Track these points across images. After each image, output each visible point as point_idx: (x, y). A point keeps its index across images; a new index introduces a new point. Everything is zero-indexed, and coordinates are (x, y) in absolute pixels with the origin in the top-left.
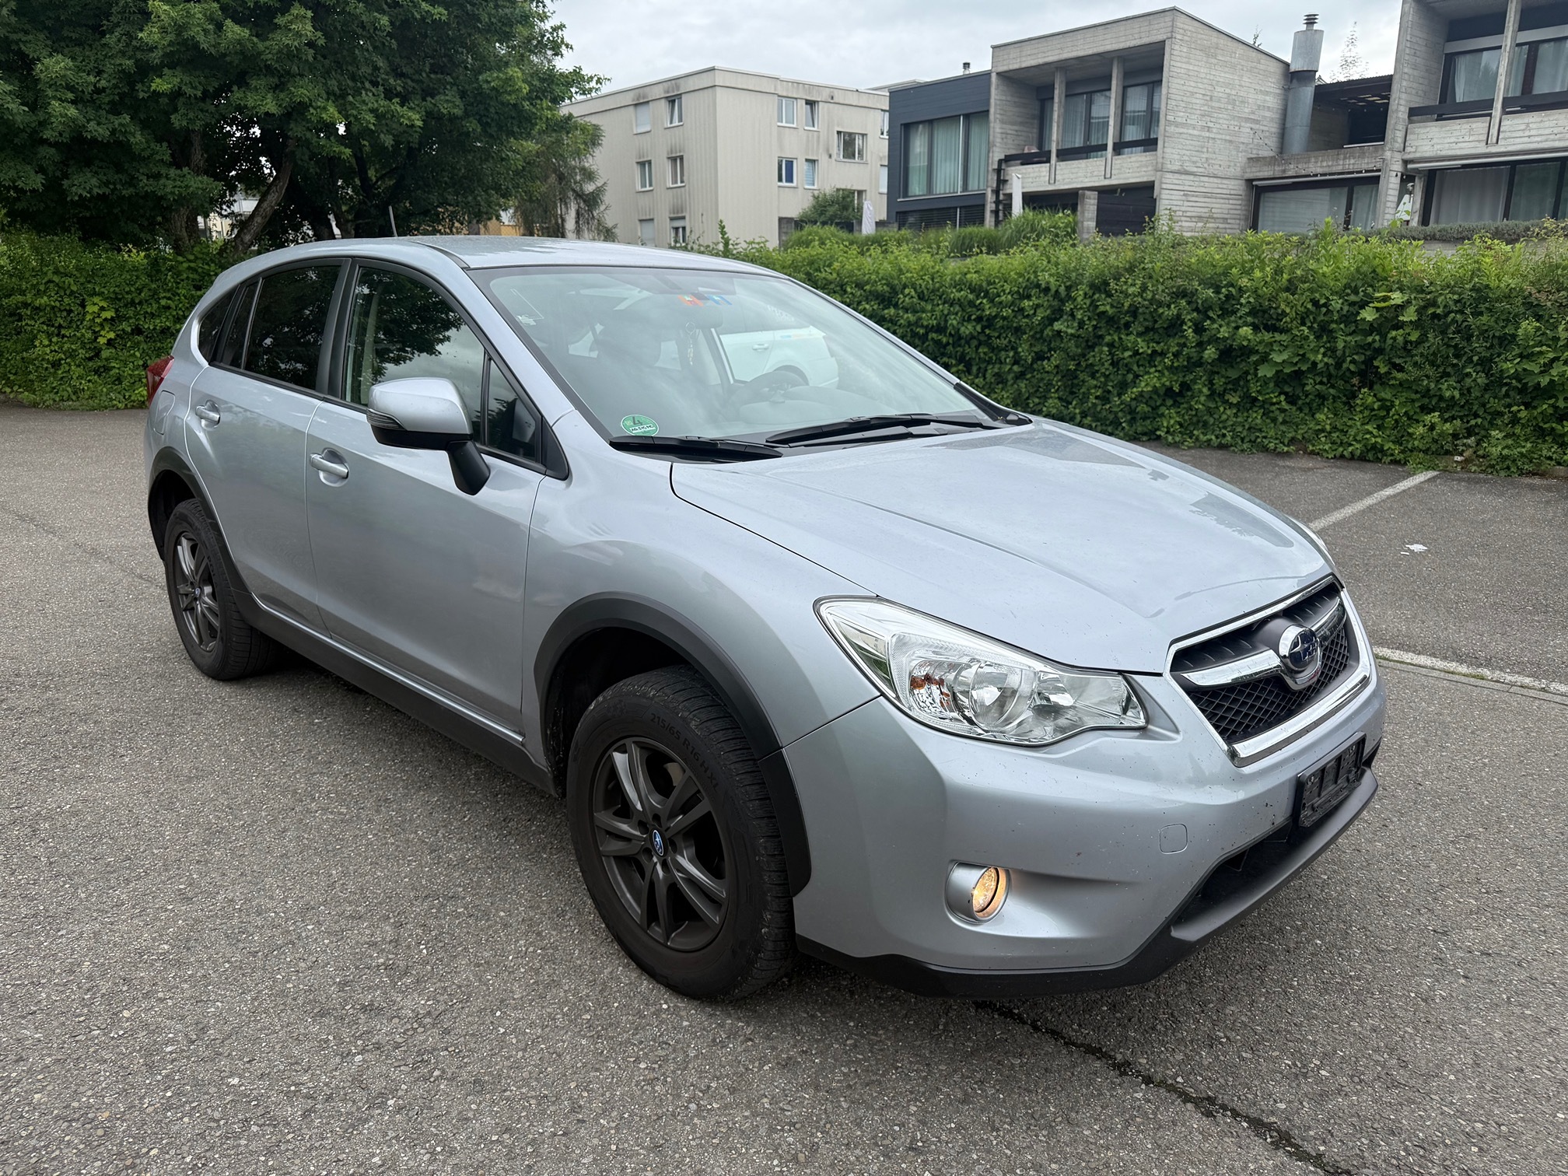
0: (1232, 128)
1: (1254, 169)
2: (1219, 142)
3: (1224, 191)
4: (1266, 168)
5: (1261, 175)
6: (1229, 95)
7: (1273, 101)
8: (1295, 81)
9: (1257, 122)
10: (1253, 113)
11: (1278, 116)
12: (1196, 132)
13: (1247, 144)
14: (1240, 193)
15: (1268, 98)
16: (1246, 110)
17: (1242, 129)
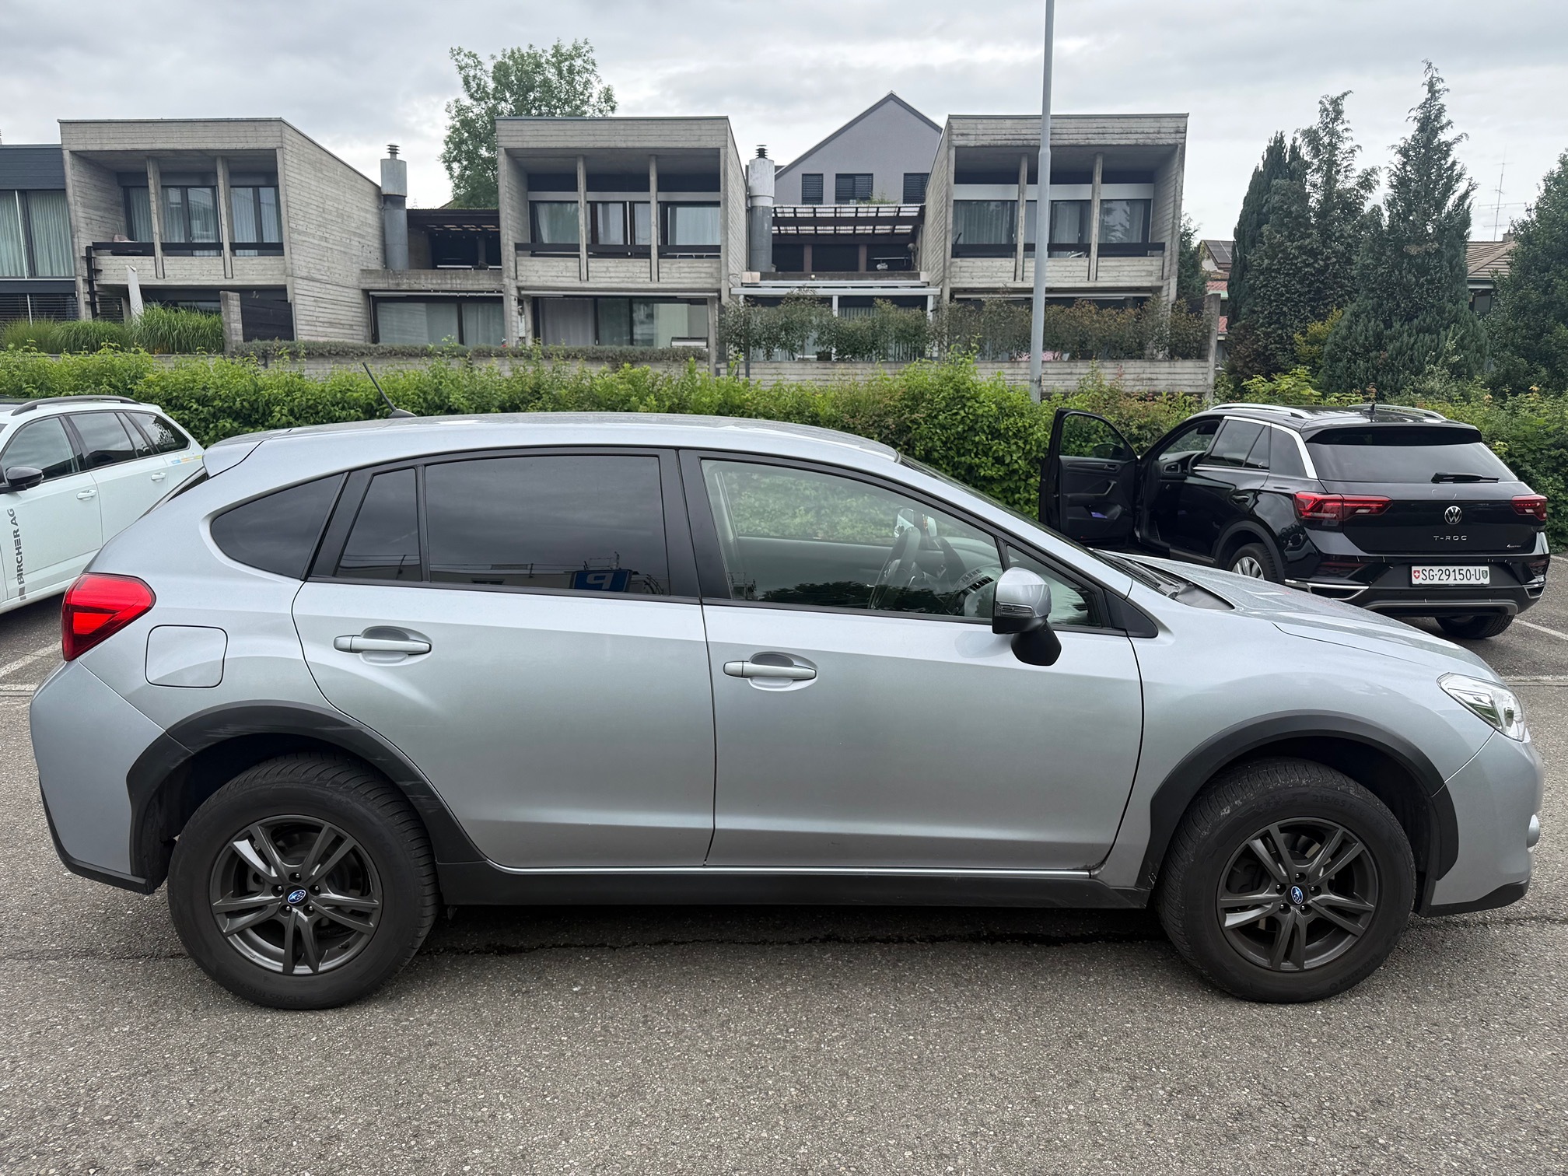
0: (344, 240)
1: (369, 281)
2: (336, 252)
3: (347, 299)
4: (379, 280)
5: (376, 286)
6: (338, 209)
7: (372, 219)
8: (388, 203)
9: (363, 237)
10: (358, 228)
11: (378, 233)
12: (316, 242)
13: (359, 256)
14: (359, 301)
15: (368, 216)
16: (353, 225)
17: (353, 242)
